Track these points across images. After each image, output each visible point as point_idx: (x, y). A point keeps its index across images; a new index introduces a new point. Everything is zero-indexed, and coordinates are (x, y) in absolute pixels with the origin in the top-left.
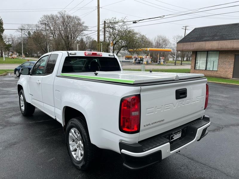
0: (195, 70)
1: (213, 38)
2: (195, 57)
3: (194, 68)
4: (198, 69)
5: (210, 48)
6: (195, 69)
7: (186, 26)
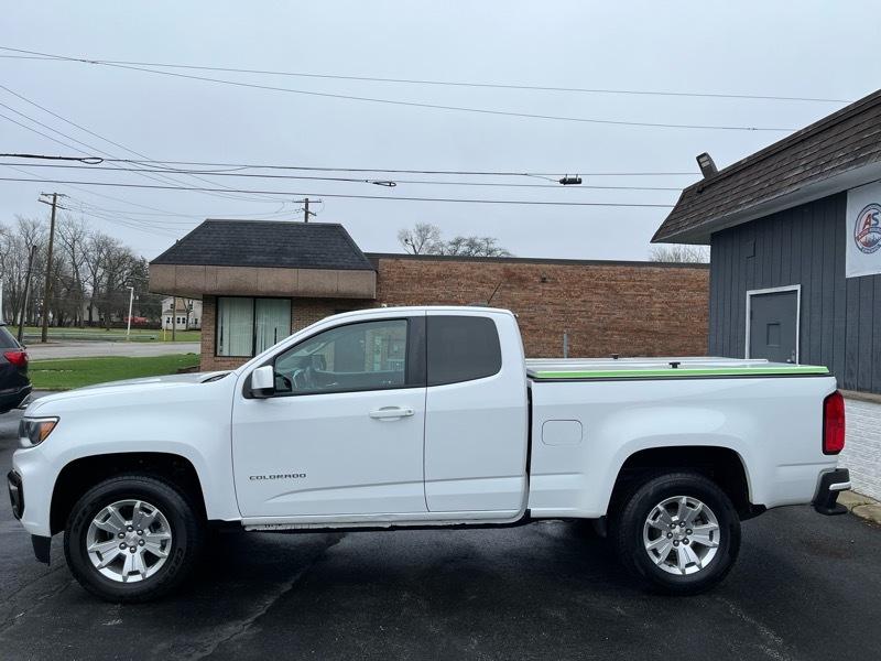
0: (219, 359)
1: (276, 260)
2: (214, 313)
3: (212, 351)
4: (225, 353)
5: (273, 288)
6: (216, 355)
7: (55, 195)
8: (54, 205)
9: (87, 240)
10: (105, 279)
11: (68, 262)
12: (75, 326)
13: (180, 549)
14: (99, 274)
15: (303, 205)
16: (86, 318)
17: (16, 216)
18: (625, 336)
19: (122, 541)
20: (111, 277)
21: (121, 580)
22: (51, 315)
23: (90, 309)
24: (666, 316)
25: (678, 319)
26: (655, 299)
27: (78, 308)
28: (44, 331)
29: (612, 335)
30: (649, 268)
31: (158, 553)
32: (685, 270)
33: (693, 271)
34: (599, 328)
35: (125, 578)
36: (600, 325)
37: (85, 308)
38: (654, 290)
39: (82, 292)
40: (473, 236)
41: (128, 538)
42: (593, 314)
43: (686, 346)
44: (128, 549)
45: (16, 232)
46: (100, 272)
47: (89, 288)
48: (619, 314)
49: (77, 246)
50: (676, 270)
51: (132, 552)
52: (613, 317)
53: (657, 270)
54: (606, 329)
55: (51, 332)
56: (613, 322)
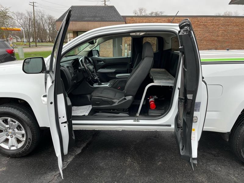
1: (94, 19)
7: (33, 3)
8: (33, 6)
9: (45, 17)
10: (52, 29)
11: (41, 23)
12: (46, 42)
13: (29, 138)
14: (50, 27)
15: (104, 2)
16: (48, 40)
17: (26, 10)
18: (208, 42)
19: (6, 133)
20: (53, 28)
21: (8, 148)
22: (39, 39)
23: (49, 37)
24: (223, 35)
25: (227, 36)
26: (220, 29)
27: (46, 37)
28: (36, 44)
29: (204, 42)
30: (219, 18)
31: (21, 139)
32: (232, 18)
33: (235, 19)
34: (199, 40)
35: (10, 148)
36: (200, 39)
37: (48, 37)
38: (220, 26)
39: (47, 32)
40: (157, 11)
41: (9, 132)
42: (198, 35)
43: (229, 45)
44: (9, 136)
45: (27, 15)
46: (50, 26)
47: (48, 31)
48: (207, 35)
49: (43, 19)
50: (229, 18)
51: (11, 137)
52: (204, 36)
53: (222, 18)
54: (201, 40)
55: (38, 44)
56: (204, 38)
